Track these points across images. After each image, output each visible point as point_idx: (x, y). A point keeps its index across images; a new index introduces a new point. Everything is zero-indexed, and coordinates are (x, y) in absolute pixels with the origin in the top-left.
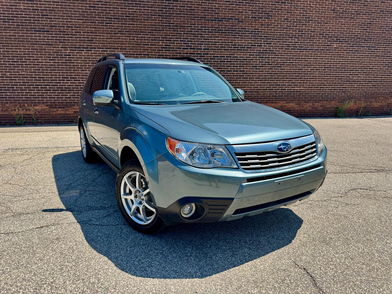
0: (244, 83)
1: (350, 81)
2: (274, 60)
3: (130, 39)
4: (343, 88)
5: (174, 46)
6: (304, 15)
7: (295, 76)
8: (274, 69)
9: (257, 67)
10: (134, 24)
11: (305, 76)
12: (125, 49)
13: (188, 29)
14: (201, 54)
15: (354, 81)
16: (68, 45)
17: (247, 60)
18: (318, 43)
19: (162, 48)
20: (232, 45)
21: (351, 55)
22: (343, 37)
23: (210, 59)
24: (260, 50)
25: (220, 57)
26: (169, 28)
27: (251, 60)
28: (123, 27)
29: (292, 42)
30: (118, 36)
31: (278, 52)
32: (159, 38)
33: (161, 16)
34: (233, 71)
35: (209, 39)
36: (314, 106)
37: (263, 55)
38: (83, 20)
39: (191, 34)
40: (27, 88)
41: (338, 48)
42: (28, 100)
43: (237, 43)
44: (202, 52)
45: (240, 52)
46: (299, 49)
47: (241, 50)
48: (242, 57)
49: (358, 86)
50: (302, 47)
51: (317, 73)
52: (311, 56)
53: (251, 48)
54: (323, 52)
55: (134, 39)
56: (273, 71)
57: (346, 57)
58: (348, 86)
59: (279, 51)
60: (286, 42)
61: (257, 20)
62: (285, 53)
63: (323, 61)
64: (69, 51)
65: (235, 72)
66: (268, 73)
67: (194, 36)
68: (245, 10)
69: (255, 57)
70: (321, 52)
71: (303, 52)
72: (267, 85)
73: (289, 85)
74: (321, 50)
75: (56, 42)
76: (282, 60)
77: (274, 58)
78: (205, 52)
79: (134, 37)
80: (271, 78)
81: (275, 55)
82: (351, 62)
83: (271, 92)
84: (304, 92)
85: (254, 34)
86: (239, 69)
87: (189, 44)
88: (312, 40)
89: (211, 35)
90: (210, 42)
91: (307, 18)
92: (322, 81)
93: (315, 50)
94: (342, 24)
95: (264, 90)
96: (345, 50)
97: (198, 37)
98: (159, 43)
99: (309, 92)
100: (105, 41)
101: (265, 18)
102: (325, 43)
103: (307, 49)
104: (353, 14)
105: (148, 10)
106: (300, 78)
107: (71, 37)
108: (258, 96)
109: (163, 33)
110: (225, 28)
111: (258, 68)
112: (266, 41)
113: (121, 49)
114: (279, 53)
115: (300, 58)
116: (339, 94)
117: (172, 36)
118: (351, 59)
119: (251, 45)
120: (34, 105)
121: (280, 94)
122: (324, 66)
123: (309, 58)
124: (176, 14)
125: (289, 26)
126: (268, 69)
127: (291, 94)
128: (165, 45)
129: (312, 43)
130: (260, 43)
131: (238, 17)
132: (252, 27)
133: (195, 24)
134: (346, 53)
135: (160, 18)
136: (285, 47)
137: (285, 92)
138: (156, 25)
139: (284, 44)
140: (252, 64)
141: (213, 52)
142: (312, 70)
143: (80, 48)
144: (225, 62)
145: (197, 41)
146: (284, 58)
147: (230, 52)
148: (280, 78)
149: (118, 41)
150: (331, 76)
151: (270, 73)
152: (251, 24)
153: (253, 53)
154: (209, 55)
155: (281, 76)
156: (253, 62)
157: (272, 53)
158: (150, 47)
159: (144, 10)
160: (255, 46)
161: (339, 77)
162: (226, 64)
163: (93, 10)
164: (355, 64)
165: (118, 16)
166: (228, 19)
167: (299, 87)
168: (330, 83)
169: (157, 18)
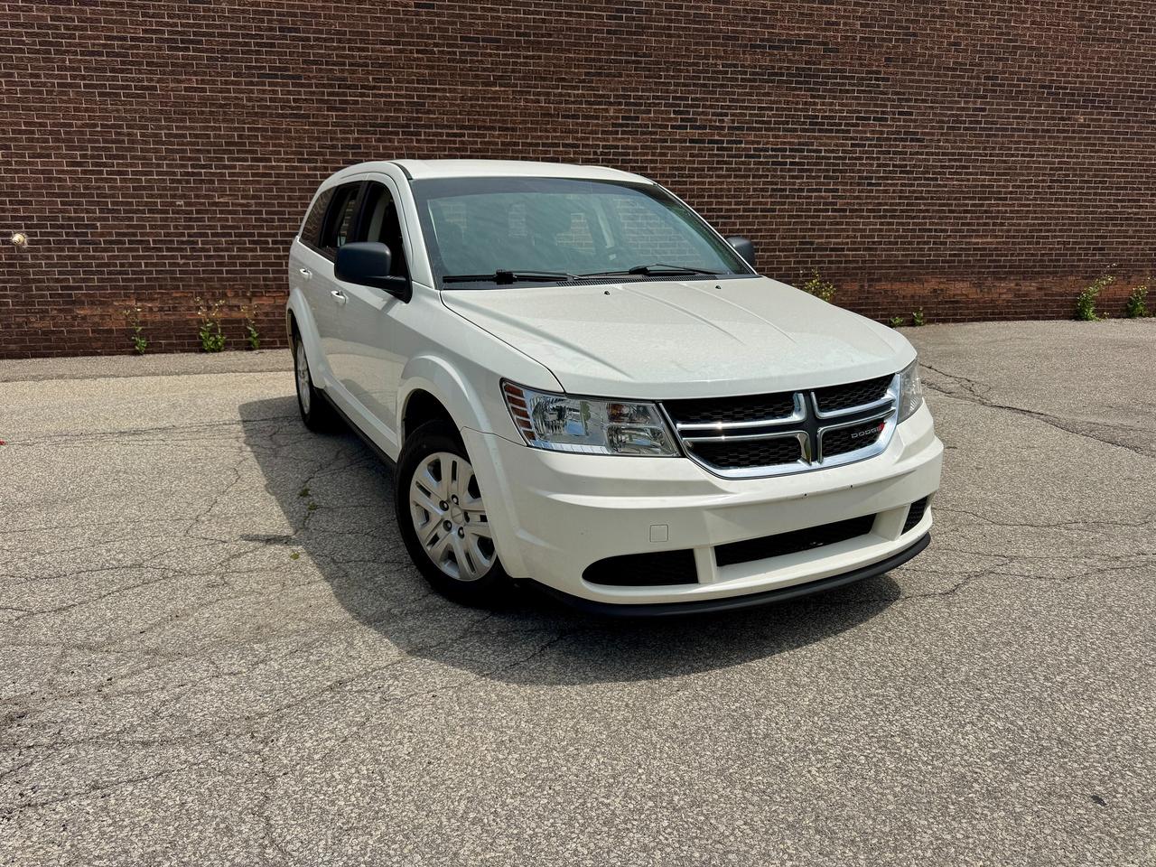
0: (837, 224)
1: (1116, 219)
2: (919, 160)
3: (527, 101)
4: (1097, 237)
5: (649, 119)
6: (1002, 34)
7: (973, 205)
8: (919, 185)
9: (871, 178)
10: (540, 58)
11: (998, 205)
12: (514, 130)
13: (688, 71)
14: (722, 142)
15: (1127, 219)
16: (353, 117)
17: (844, 158)
18: (1037, 112)
19: (614, 125)
20: (805, 117)
21: (1121, 146)
22: (1103, 96)
23: (747, 156)
24: (882, 133)
25: (773, 150)
26: (636, 69)
27: (856, 159)
28: (508, 64)
29: (968, 109)
30: (496, 92)
31: (928, 138)
32: (609, 97)
33: (615, 32)
34: (809, 191)
35: (743, 101)
36: (1019, 290)
37: (890, 146)
38: (397, 43)
39: (695, 85)
40: (233, 243)
41: (1089, 126)
42: (235, 280)
43: (819, 111)
44: (725, 136)
45: (828, 138)
46: (984, 129)
47: (831, 131)
48: (833, 151)
49: (1137, 231)
50: (992, 123)
51: (1031, 197)
52: (1016, 149)
53: (857, 125)
54: (1049, 137)
55: (538, 101)
56: (914, 192)
57: (1109, 152)
58: (1111, 231)
59: (933, 134)
60: (952, 109)
61: (876, 46)
62: (947, 141)
63: (1049, 163)
64: (356, 135)
65: (814, 194)
66: (900, 198)
67: (704, 93)
68: (843, 17)
69: (866, 152)
70: (1044, 137)
71: (995, 136)
72: (898, 231)
73: (956, 231)
74: (1043, 131)
75: (319, 109)
76: (940, 161)
77: (917, 153)
78: (731, 135)
79: (539, 94)
80: (907, 211)
81: (920, 147)
82: (1122, 164)
83: (907, 249)
84: (996, 249)
85: (868, 86)
86: (824, 184)
87: (688, 113)
88: (1020, 105)
89: (751, 87)
90: (746, 108)
91: (1011, 41)
92: (1043, 218)
93: (1028, 130)
94: (1101, 58)
95: (890, 243)
96: (1106, 133)
97: (715, 93)
98: (607, 110)
99: (1009, 249)
100: (458, 105)
101: (897, 40)
102: (1054, 112)
103: (1006, 130)
104: (1131, 30)
105: (580, 16)
106: (986, 212)
107: (362, 95)
108: (873, 262)
109: (620, 82)
110: (788, 68)
111: (873, 181)
112: (897, 107)
113: (501, 129)
114: (931, 140)
115: (986, 155)
116: (1086, 255)
117: (643, 91)
118: (1122, 158)
119: (858, 118)
120: (254, 295)
121: (930, 255)
122: (1050, 175)
123: (1013, 155)
124: (657, 28)
125: (961, 64)
126: (902, 185)
127: (960, 255)
128: (624, 118)
129: (1021, 111)
130: (883, 113)
131: (825, 36)
132: (861, 65)
133: (706, 57)
134: (1109, 139)
135: (610, 40)
136: (948, 122)
137: (945, 249)
138: (600, 60)
139: (945, 115)
140: (859, 171)
141: (756, 136)
142: (1019, 187)
143: (386, 126)
144: (785, 164)
145: (711, 107)
146: (944, 154)
147: (800, 137)
148: (933, 211)
149: (493, 106)
150: (1067, 206)
151: (907, 198)
152: (859, 58)
153: (861, 139)
154: (743, 146)
155: (935, 205)
156: (861, 165)
157: (912, 140)
158: (581, 125)
159: (569, 15)
160: (869, 119)
161: (1088, 206)
162: (790, 170)
163: (427, 14)
164: (1131, 171)
165: (498, 33)
166: (798, 42)
167: (981, 237)
168: (1064, 225)
169: (603, 39)
